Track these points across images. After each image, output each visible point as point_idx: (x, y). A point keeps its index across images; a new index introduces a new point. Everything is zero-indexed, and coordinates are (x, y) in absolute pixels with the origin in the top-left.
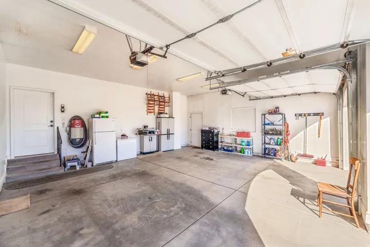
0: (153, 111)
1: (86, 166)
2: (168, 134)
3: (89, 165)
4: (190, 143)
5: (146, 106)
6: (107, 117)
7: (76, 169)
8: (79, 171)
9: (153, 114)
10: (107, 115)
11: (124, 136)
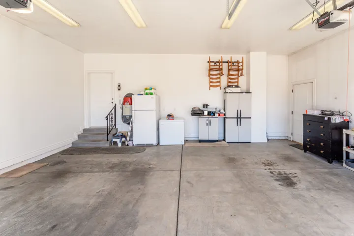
0: (218, 84)
1: (128, 145)
2: (239, 118)
3: (130, 144)
4: (290, 136)
5: (208, 78)
6: (151, 94)
7: (117, 145)
8: (120, 148)
9: (219, 88)
10: (151, 91)
11: (170, 116)
